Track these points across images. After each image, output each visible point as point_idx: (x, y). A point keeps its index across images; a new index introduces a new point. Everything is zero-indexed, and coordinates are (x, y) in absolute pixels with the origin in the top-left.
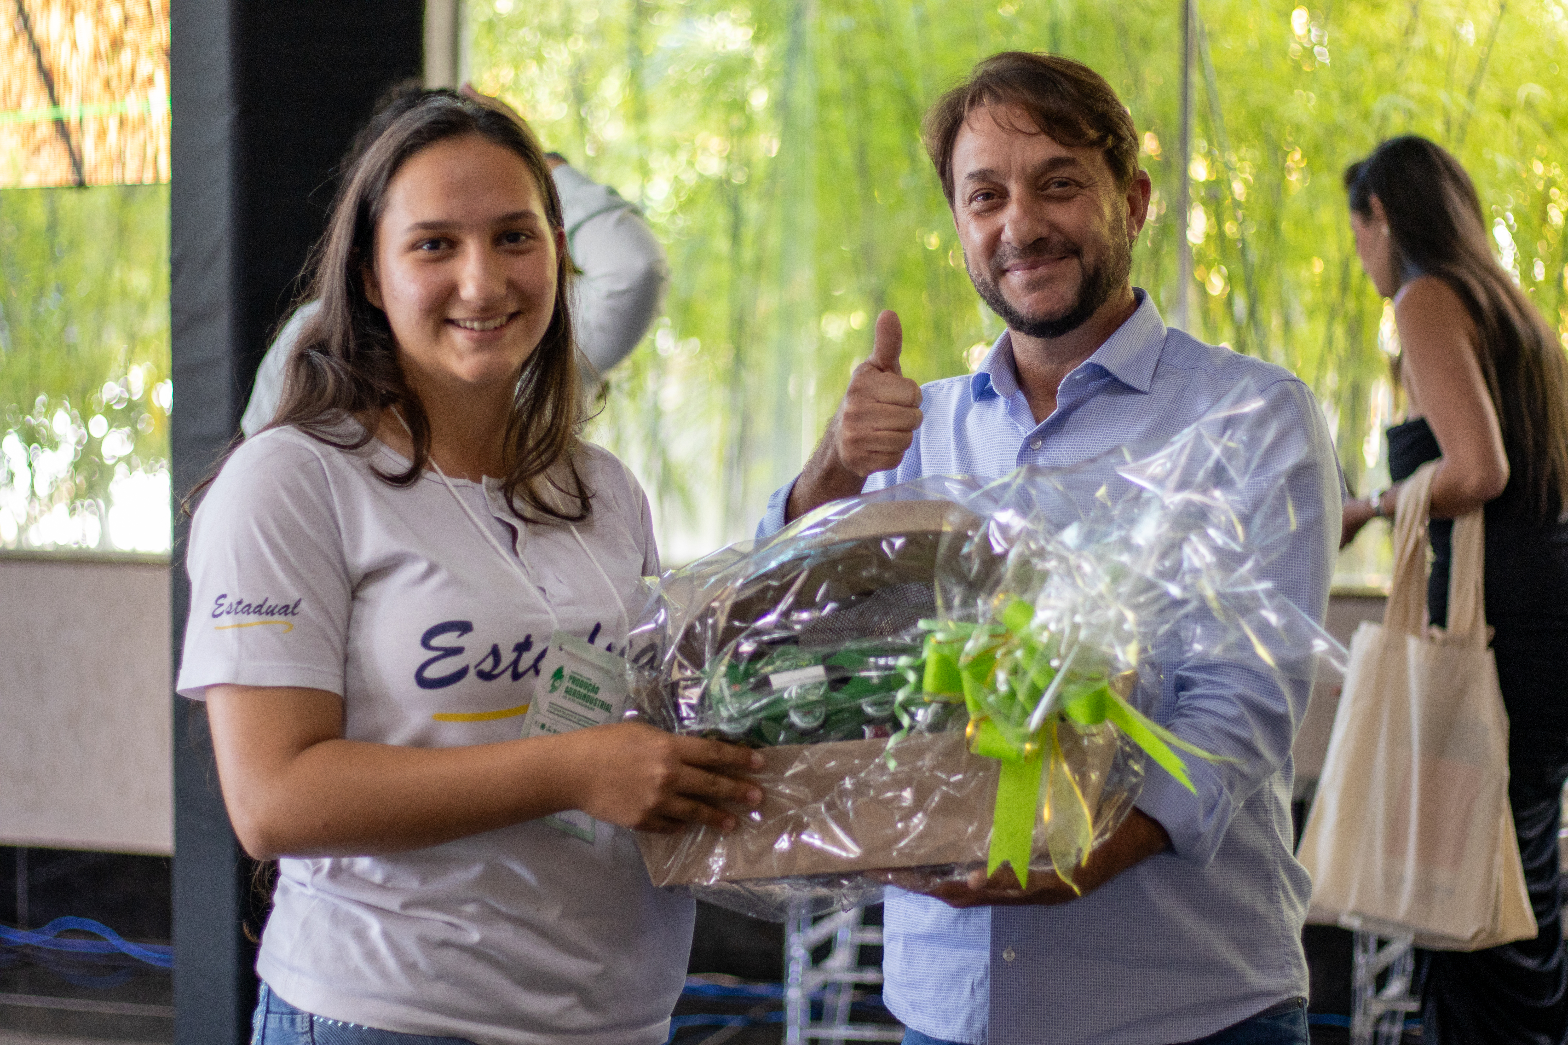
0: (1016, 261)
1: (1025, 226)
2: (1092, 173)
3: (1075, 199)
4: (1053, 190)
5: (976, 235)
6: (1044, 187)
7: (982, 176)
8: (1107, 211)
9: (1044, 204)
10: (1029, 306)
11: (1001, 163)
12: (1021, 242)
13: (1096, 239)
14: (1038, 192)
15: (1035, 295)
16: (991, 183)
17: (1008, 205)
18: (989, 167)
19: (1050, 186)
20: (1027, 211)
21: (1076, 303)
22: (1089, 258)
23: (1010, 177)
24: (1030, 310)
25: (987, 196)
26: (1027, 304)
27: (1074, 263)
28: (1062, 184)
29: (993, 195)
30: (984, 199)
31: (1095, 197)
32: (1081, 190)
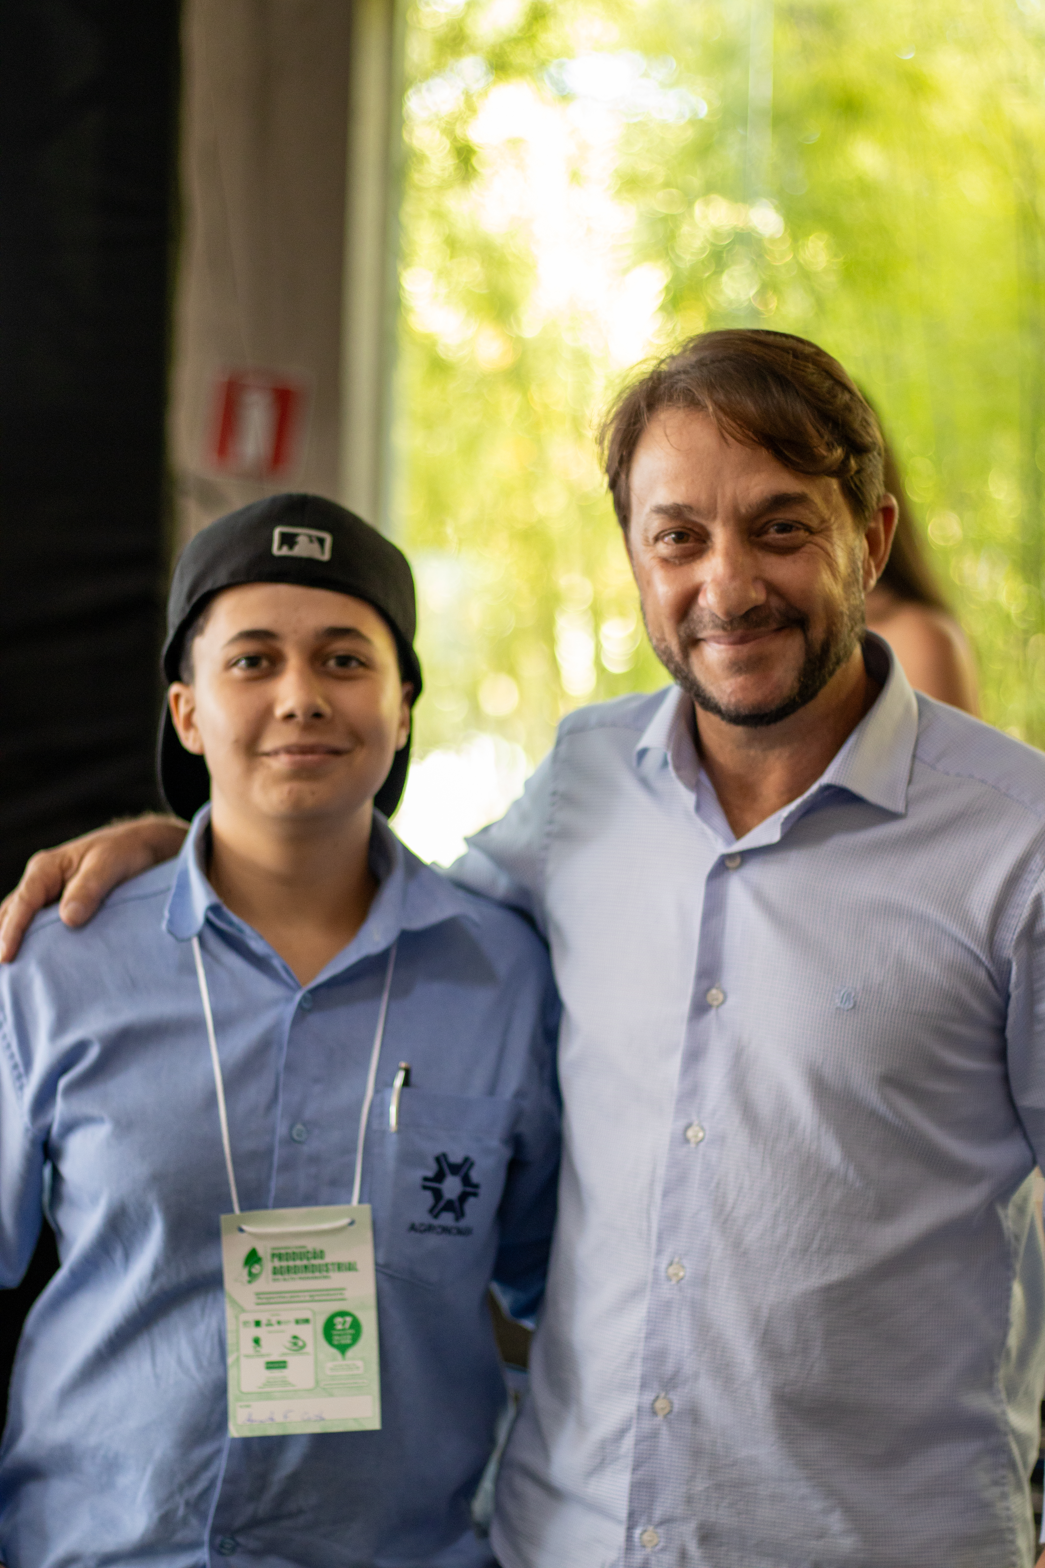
0: (719, 632)
1: (733, 589)
2: (826, 512)
3: (803, 549)
4: (773, 536)
6: (762, 531)
7: (675, 511)
9: (760, 555)
10: (731, 693)
11: (703, 497)
12: (728, 613)
13: (828, 605)
14: (753, 538)
15: (739, 679)
16: (688, 520)
17: (710, 553)
18: (687, 500)
19: (768, 529)
20: (737, 566)
21: (796, 691)
22: (816, 632)
24: (733, 700)
25: (681, 536)
26: (729, 690)
27: (797, 638)
28: (785, 528)
29: (688, 535)
30: (674, 540)
31: (828, 546)
32: (810, 538)
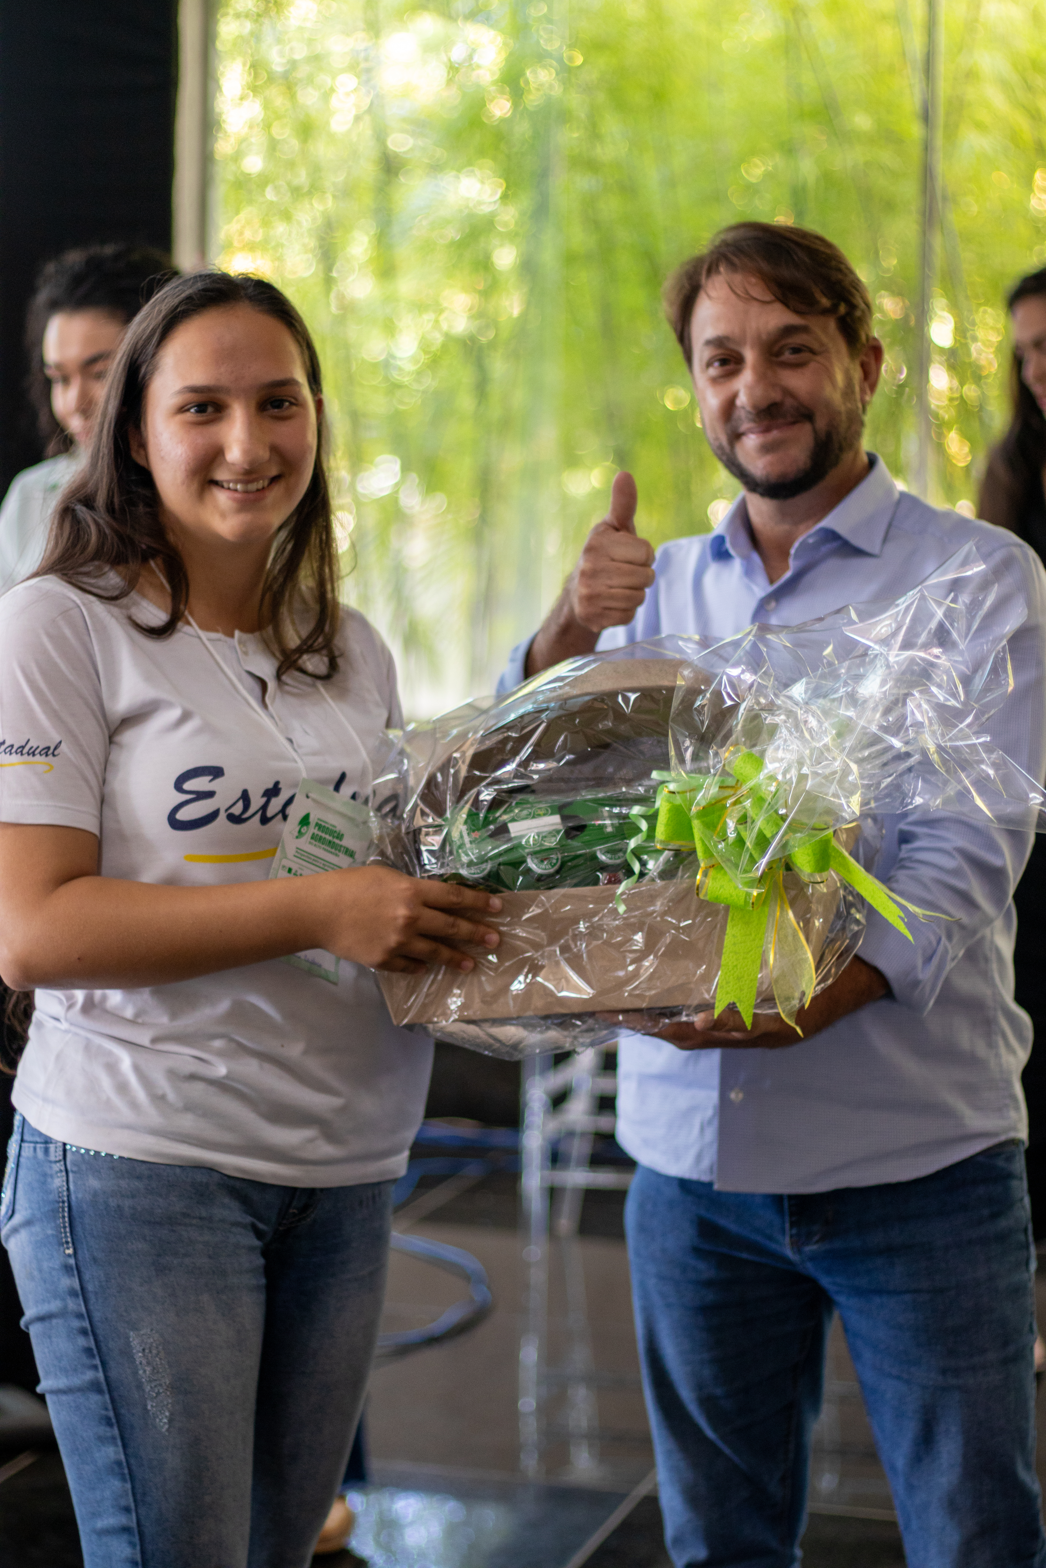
0: (752, 425)
1: (759, 392)
2: (825, 339)
3: (809, 366)
4: (787, 356)
5: (713, 400)
6: (779, 354)
7: (718, 342)
8: (840, 378)
9: (778, 370)
11: (737, 330)
12: (755, 407)
13: (828, 405)
14: (773, 358)
15: (768, 458)
16: (728, 349)
17: (744, 371)
18: (726, 333)
19: (785, 352)
20: (762, 377)
21: (808, 467)
22: (821, 423)
23: (745, 344)
24: (765, 472)
25: (724, 362)
26: (762, 467)
27: (807, 428)
28: (796, 350)
29: (730, 361)
30: (721, 365)
31: (828, 363)
32: (814, 357)
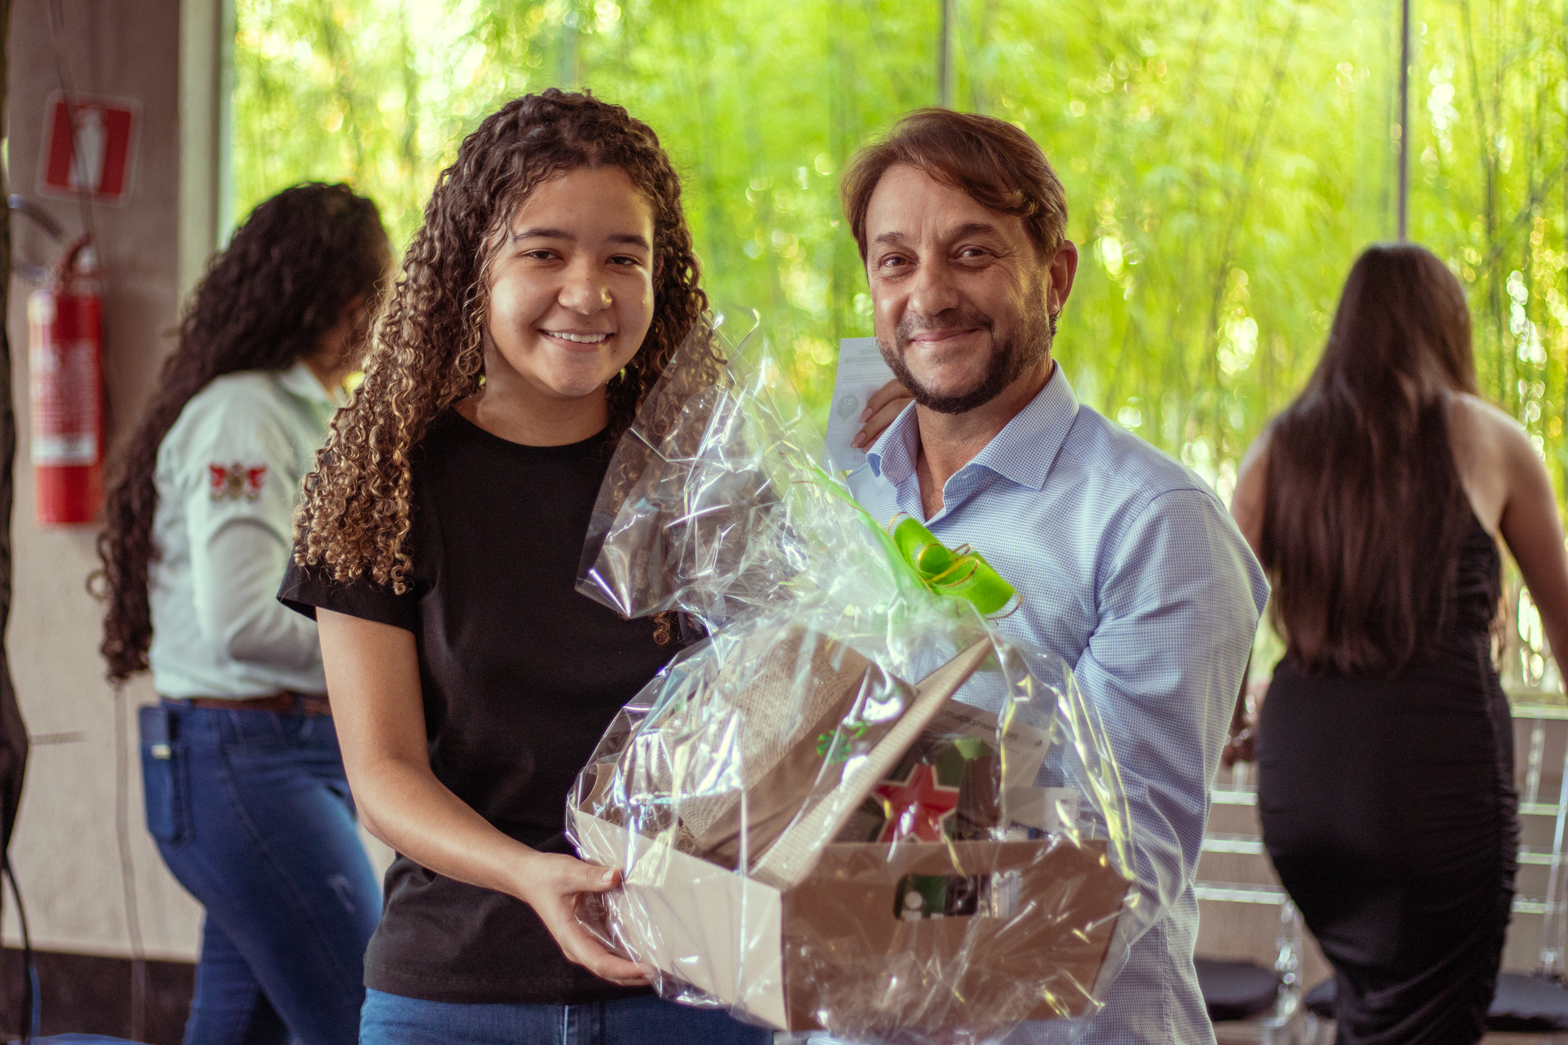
0: (924, 331)
1: (930, 296)
2: (1009, 242)
3: (989, 269)
4: (967, 258)
5: (886, 301)
6: (956, 255)
7: (892, 238)
8: (1024, 283)
9: (955, 272)
10: (933, 379)
11: (911, 227)
12: (926, 312)
13: (1010, 312)
14: (948, 260)
15: (940, 369)
16: (902, 247)
17: (917, 272)
18: (899, 230)
19: (963, 253)
20: (936, 280)
21: (985, 379)
23: (920, 242)
24: (935, 384)
25: (898, 261)
26: (932, 377)
27: (985, 336)
28: (976, 252)
29: (904, 260)
30: (894, 264)
31: (1011, 268)
32: (996, 260)
